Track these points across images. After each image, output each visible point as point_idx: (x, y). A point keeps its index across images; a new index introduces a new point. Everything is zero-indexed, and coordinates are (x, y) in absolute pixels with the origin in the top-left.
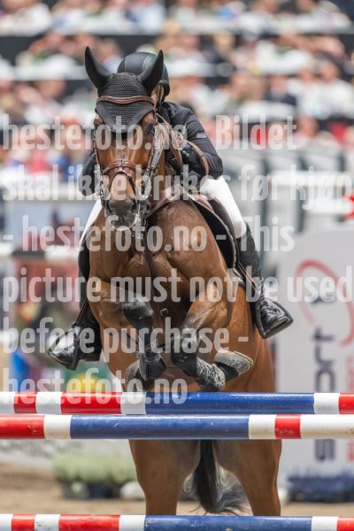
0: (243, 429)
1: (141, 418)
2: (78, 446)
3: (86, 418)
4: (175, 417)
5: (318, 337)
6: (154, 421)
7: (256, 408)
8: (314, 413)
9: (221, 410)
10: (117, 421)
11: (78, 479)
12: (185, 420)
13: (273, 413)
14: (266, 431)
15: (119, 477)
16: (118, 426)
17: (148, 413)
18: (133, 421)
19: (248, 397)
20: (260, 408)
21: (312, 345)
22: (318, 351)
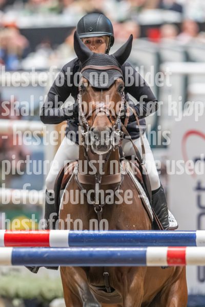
0: (142, 258)
1: (65, 249)
2: (18, 270)
3: (23, 250)
4: (91, 249)
5: (199, 188)
6: (75, 252)
7: (152, 242)
8: (195, 246)
9: (126, 244)
10: (46, 252)
11: (17, 296)
12: (98, 251)
13: (166, 246)
14: (160, 260)
15: (49, 295)
16: (47, 256)
17: (71, 246)
18: (59, 252)
19: (146, 234)
20: (155, 243)
21: (195, 194)
22: (199, 199)
